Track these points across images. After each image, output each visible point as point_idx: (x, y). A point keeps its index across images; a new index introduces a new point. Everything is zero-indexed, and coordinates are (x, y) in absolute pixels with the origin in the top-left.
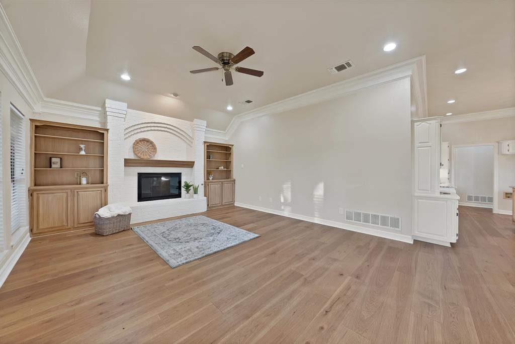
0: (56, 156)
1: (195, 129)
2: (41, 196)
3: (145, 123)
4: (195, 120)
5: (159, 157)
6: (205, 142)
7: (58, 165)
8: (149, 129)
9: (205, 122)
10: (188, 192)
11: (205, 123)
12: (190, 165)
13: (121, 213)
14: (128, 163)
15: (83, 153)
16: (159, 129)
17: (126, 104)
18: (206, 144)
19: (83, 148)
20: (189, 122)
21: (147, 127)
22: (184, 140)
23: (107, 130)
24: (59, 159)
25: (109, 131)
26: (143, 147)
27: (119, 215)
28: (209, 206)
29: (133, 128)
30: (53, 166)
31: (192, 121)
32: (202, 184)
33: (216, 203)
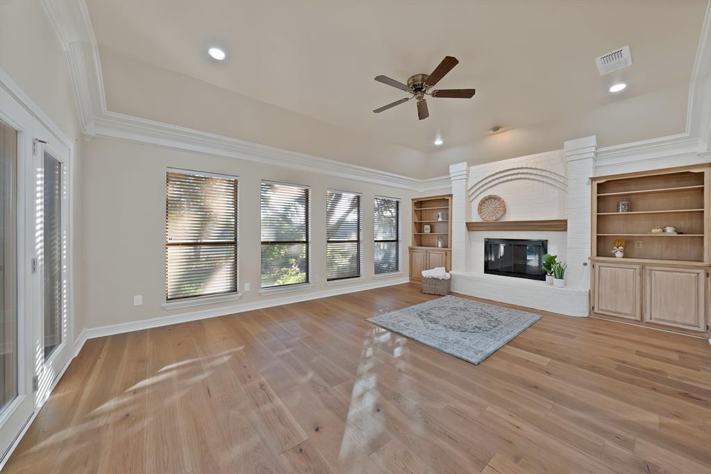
0: (427, 224)
1: (568, 159)
3: (489, 177)
4: (565, 143)
5: (511, 217)
6: (593, 179)
7: (429, 231)
8: (497, 182)
9: (594, 138)
10: (551, 274)
11: (592, 141)
12: (561, 226)
14: (471, 226)
15: (440, 219)
16: (509, 178)
17: (465, 163)
18: (595, 183)
19: (440, 216)
20: (557, 152)
21: (493, 180)
22: (552, 184)
23: (451, 196)
24: (429, 226)
25: (453, 197)
26: (490, 207)
28: (596, 311)
29: (477, 187)
30: (425, 231)
31: (562, 147)
32: (585, 264)
33: (619, 311)
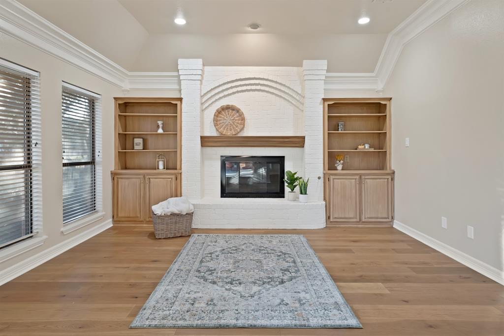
0: (139, 136)
1: (306, 77)
2: (120, 180)
3: (228, 82)
4: (305, 62)
5: (250, 131)
6: (325, 100)
7: (141, 147)
8: (235, 90)
9: (325, 62)
10: (292, 190)
11: (324, 64)
12: (298, 142)
13: (176, 211)
14: (205, 141)
15: (160, 131)
16: (249, 88)
17: (200, 61)
18: (327, 103)
19: (161, 126)
20: (295, 69)
21: (232, 88)
22: (288, 101)
23: (180, 99)
24: (142, 139)
25: (183, 101)
26: (227, 118)
27: (173, 215)
28: (332, 220)
29: (213, 93)
30: (136, 147)
31: (300, 65)
32: (319, 178)
33: (347, 216)
